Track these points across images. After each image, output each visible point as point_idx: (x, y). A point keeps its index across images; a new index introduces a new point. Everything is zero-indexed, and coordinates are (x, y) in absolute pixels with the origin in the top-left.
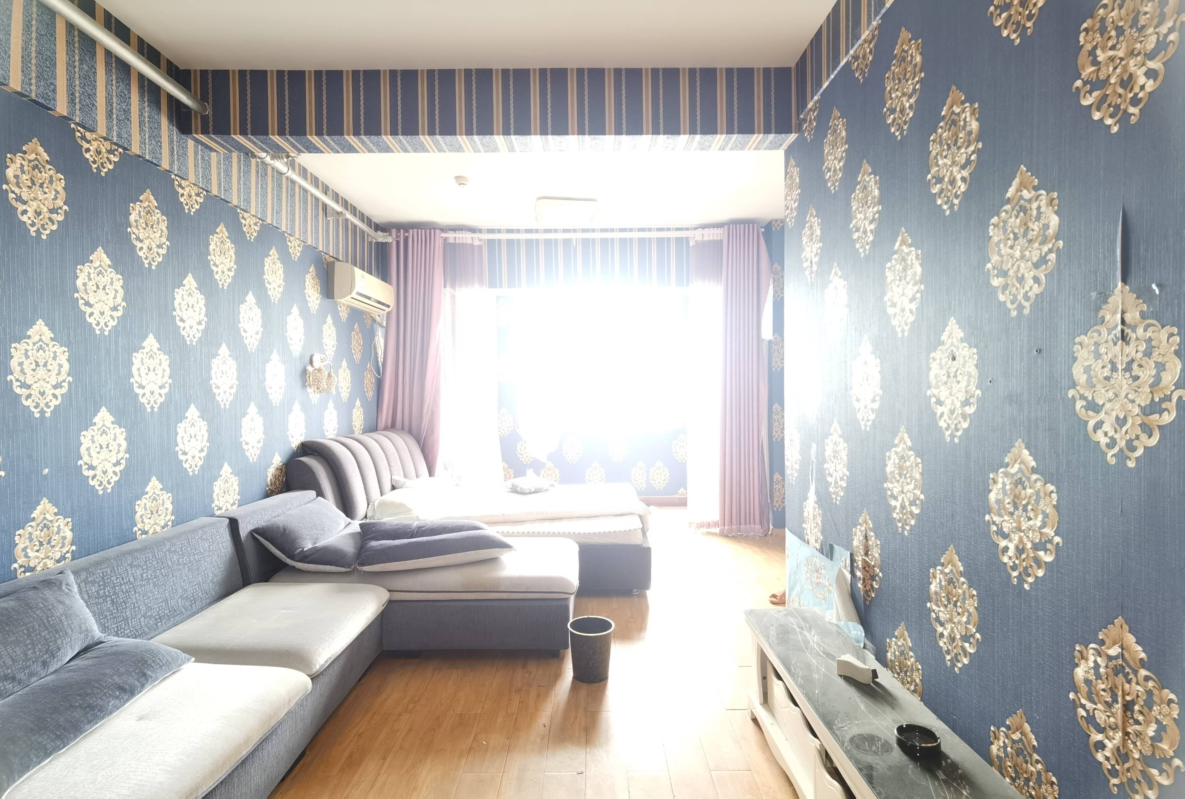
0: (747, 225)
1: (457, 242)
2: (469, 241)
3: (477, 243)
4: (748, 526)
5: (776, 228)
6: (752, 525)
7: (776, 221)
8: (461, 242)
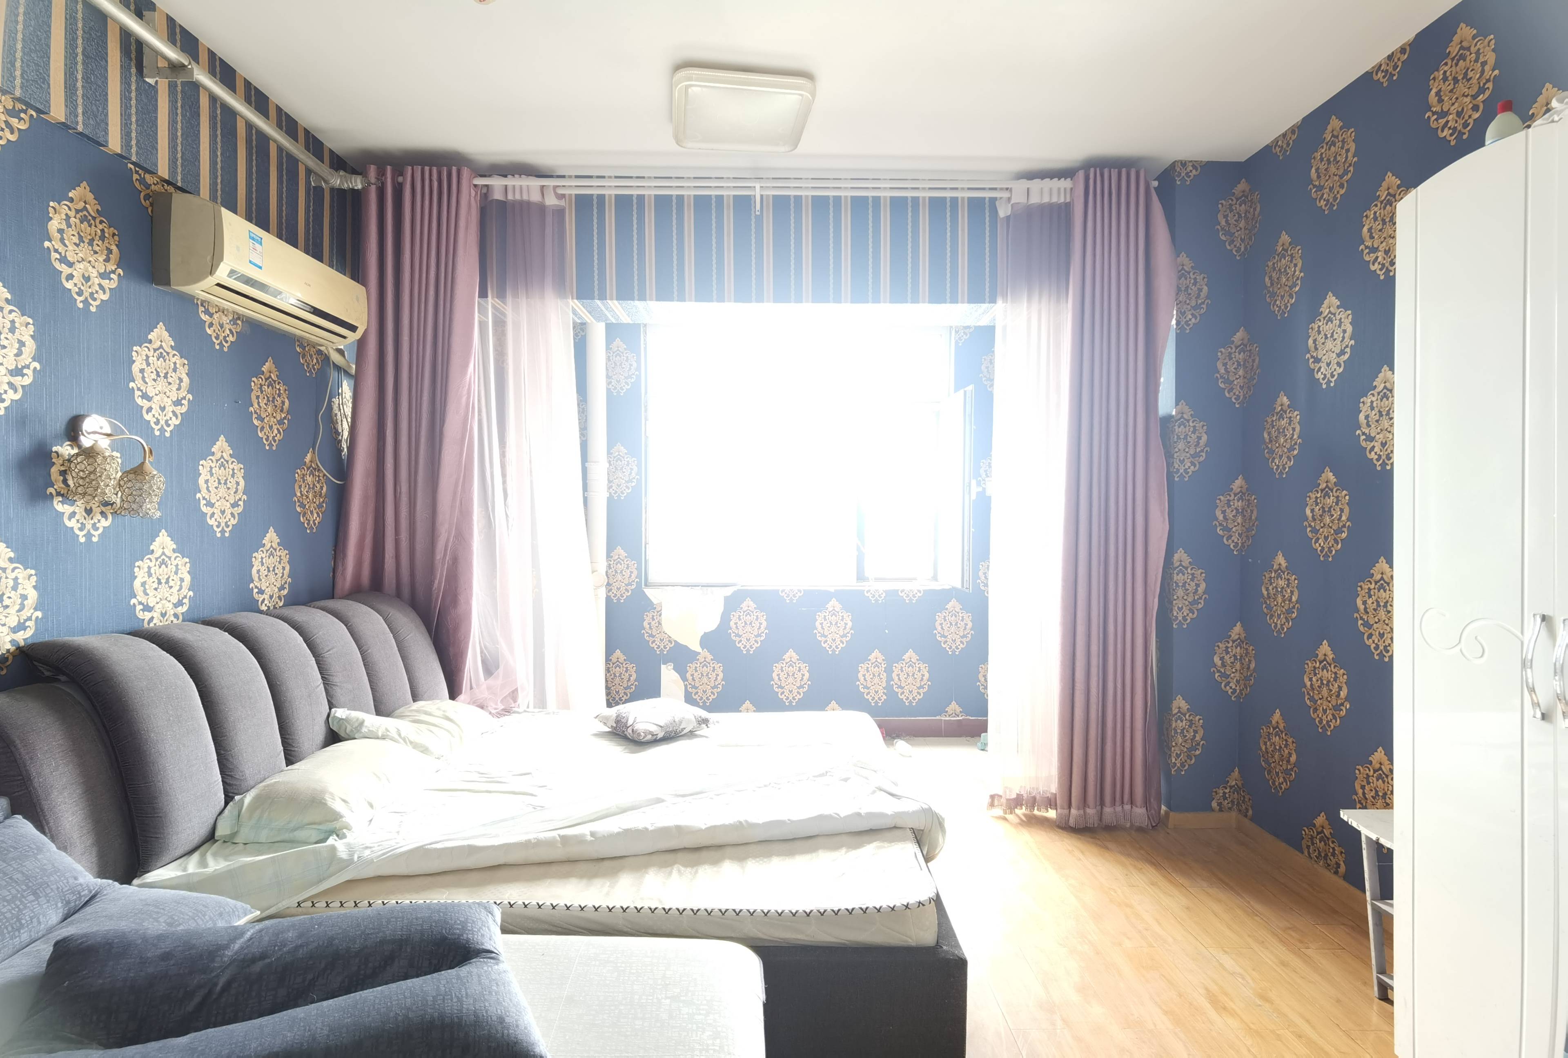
0: (1124, 171)
1: (510, 197)
2: (535, 197)
3: (551, 201)
4: (1119, 809)
5: (1183, 180)
6: (1127, 807)
7: (1184, 164)
8: (518, 197)
